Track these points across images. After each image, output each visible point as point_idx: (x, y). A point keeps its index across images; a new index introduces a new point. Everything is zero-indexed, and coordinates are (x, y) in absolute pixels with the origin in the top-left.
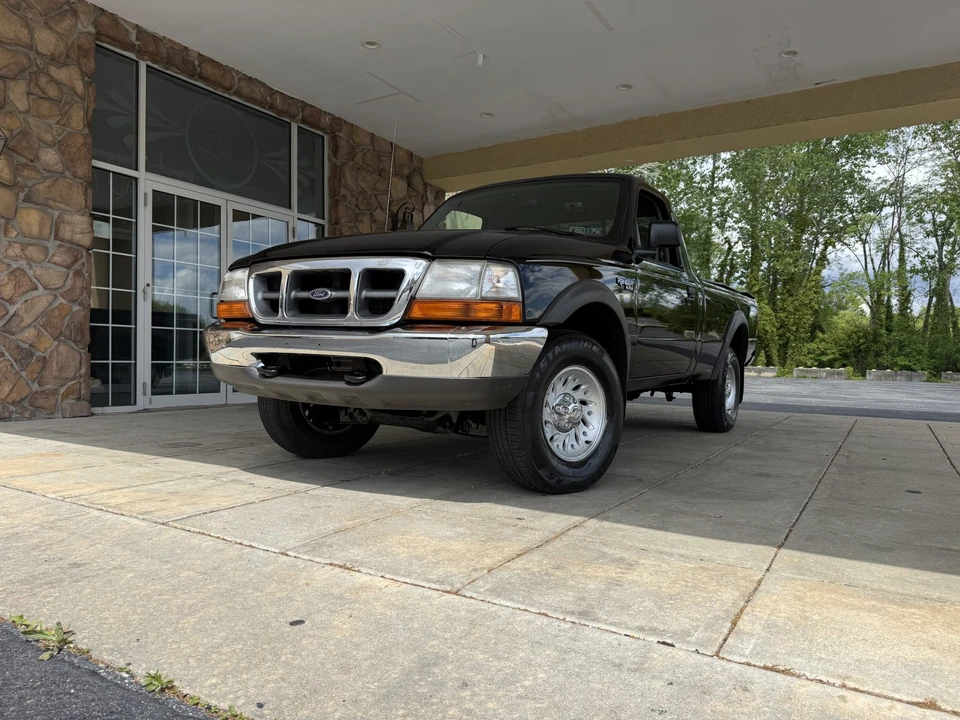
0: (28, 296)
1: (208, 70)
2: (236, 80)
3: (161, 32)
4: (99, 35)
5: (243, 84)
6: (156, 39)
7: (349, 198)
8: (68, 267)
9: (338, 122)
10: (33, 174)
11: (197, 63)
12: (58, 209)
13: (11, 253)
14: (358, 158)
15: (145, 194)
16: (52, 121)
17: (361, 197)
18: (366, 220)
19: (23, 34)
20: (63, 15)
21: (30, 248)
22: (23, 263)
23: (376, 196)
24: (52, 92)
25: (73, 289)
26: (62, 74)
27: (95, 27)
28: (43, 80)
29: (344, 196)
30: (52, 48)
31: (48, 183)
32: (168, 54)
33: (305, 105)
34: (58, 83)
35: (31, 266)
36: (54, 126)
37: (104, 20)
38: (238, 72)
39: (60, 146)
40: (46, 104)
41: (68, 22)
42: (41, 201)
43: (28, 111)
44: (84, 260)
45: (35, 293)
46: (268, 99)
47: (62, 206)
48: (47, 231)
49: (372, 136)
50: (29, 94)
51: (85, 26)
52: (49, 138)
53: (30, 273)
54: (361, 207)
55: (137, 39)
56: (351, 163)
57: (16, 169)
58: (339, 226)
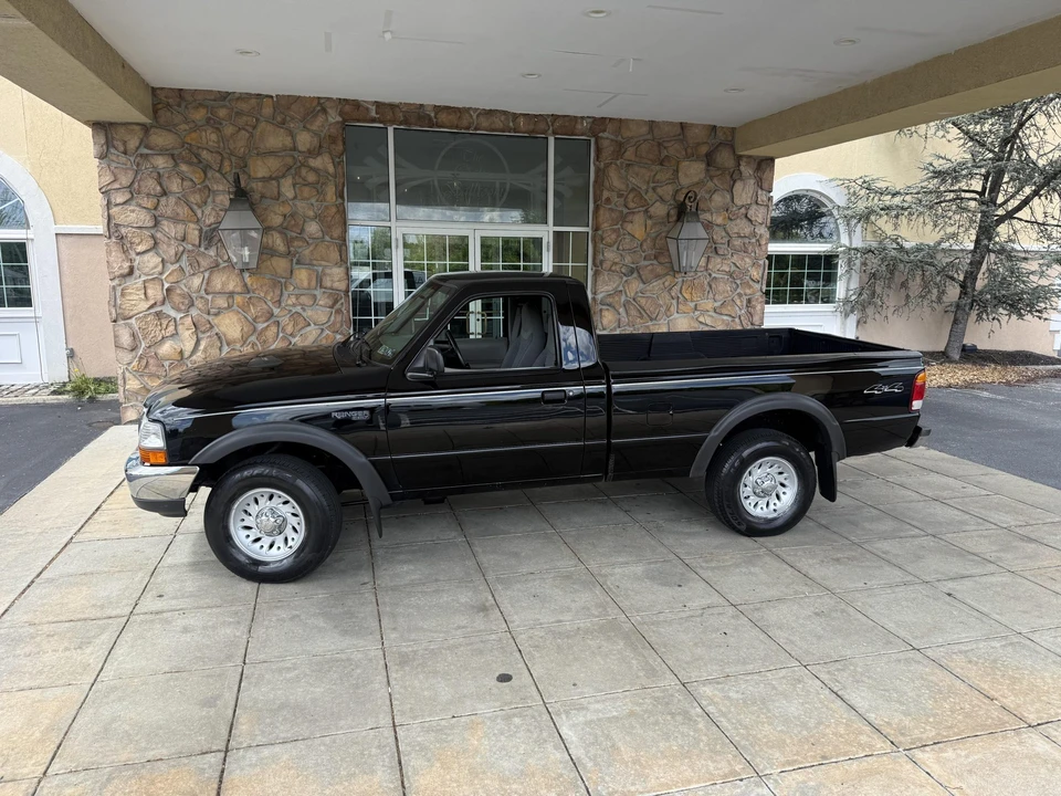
0: (303, 332)
1: (443, 117)
2: (475, 117)
3: (396, 100)
4: (344, 120)
5: (482, 119)
6: (392, 106)
7: (615, 199)
8: (332, 307)
9: (599, 123)
10: (301, 244)
11: (433, 115)
12: (320, 265)
13: (290, 302)
14: (629, 154)
15: (397, 240)
16: (313, 201)
17: (631, 196)
18: (639, 219)
19: (288, 141)
20: (315, 116)
21: (302, 297)
22: (298, 309)
23: (654, 189)
24: (311, 178)
25: (334, 323)
26: (316, 163)
27: (340, 115)
28: (304, 171)
29: (608, 200)
30: (308, 146)
31: (311, 248)
32: (405, 116)
33: (555, 117)
34: (315, 170)
35: (304, 310)
36: (315, 204)
37: (347, 108)
38: (476, 109)
39: (319, 218)
40: (306, 189)
41: (320, 120)
42: (307, 262)
43: (295, 197)
44: (343, 300)
45: (309, 329)
46: (511, 124)
47: (323, 263)
48: (314, 283)
49: (652, 125)
50: (294, 185)
51: (334, 117)
52: (311, 213)
53: (304, 314)
54: (631, 205)
55: (377, 113)
56: (618, 162)
57: (288, 242)
58: (600, 232)
